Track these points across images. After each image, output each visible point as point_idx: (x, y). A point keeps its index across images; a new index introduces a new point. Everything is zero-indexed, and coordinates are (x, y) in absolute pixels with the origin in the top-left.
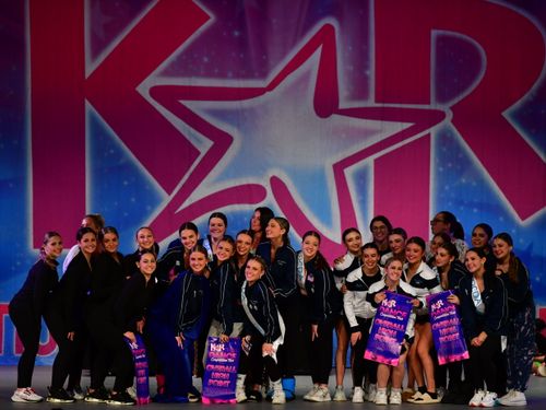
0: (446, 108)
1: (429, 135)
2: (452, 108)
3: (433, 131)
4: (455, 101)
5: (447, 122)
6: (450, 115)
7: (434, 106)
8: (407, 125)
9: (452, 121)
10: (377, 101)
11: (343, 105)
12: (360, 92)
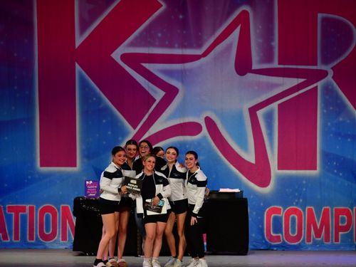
0: (328, 68)
1: (317, 87)
2: (332, 68)
3: (319, 84)
4: (335, 63)
5: (330, 78)
6: (331, 74)
7: (320, 67)
8: (301, 80)
9: (333, 77)
10: (279, 64)
11: (255, 66)
12: (268, 57)
